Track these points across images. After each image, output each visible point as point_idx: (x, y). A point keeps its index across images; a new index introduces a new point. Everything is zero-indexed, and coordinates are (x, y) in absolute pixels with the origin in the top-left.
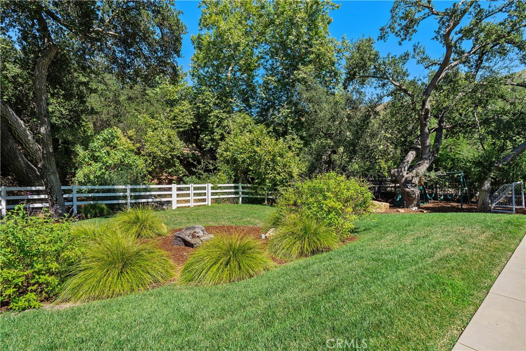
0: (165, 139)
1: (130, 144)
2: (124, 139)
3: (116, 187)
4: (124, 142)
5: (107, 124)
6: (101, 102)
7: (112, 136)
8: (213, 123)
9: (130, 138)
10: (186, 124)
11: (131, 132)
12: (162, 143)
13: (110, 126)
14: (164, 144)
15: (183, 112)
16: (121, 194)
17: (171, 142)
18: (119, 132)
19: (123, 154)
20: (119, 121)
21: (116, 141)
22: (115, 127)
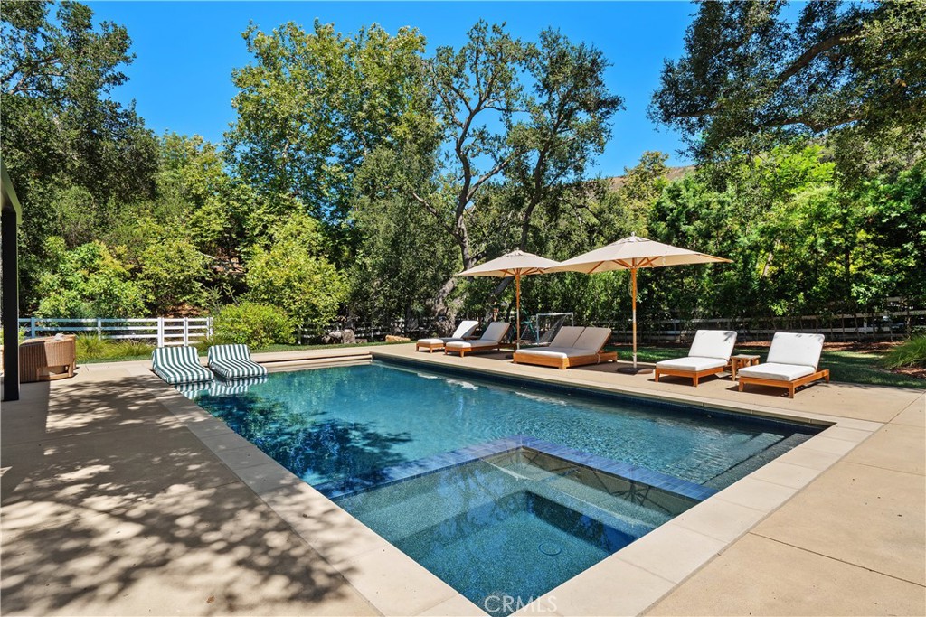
0: (172, 254)
1: (117, 266)
2: (109, 258)
3: (84, 320)
4: (110, 264)
5: (85, 238)
6: (78, 206)
7: (94, 255)
8: (253, 229)
9: (119, 257)
10: (214, 231)
11: (120, 249)
12: (168, 259)
13: (89, 239)
14: (172, 262)
15: (209, 214)
16: (89, 329)
17: (183, 258)
18: (102, 248)
19: (109, 282)
20: (104, 231)
21: (97, 261)
22: (97, 241)
